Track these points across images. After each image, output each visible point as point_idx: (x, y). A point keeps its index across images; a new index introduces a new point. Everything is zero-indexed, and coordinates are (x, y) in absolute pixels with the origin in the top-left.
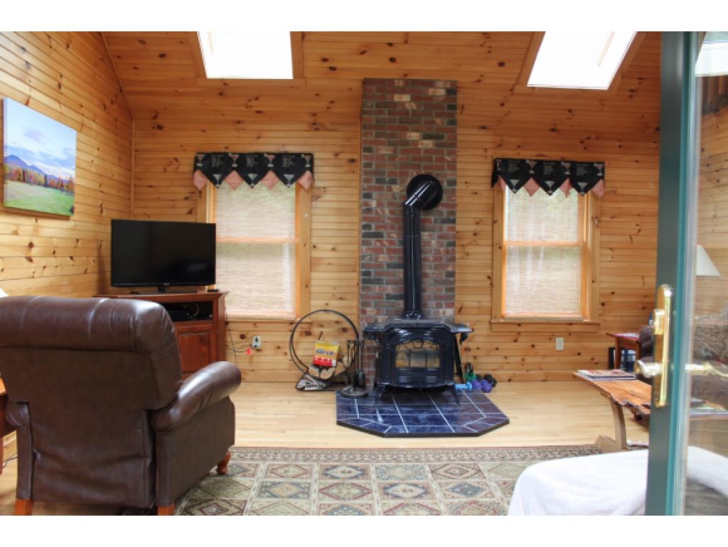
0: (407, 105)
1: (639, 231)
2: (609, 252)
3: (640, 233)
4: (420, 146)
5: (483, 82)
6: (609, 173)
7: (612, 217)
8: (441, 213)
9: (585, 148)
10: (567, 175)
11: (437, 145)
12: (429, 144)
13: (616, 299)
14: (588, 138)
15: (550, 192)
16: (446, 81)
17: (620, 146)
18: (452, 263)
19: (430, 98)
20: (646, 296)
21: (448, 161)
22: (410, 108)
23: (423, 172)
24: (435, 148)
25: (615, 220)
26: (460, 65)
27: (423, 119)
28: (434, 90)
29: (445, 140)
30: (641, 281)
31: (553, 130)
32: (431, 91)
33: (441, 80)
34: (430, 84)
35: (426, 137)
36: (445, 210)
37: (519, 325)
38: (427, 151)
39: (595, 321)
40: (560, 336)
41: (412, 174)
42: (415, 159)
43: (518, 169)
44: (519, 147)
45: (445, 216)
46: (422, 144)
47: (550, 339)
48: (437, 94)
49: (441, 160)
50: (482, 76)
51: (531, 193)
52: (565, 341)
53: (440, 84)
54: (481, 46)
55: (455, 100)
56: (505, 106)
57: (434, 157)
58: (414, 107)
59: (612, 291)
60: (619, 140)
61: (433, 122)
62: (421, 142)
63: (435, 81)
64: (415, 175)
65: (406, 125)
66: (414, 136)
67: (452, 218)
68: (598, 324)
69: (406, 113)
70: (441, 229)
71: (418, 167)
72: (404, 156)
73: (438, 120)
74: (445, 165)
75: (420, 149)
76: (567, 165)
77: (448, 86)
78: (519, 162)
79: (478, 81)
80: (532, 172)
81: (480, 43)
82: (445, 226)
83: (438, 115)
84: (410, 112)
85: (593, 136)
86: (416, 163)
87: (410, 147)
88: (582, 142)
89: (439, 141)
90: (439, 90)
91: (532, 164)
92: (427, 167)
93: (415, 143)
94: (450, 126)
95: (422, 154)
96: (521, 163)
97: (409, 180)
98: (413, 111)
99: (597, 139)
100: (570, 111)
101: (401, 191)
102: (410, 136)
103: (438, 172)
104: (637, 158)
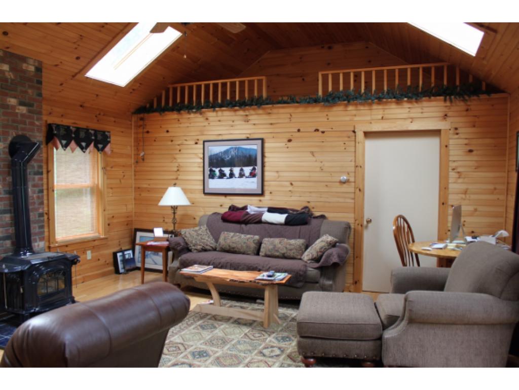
0: (7, 74)
1: (124, 176)
2: (111, 190)
3: (125, 178)
4: (17, 111)
5: (59, 66)
6: (113, 139)
7: (112, 168)
8: (33, 167)
9: (98, 121)
10: (93, 139)
11: (29, 111)
12: (23, 110)
13: (115, 221)
14: (99, 114)
15: (84, 150)
16: (35, 60)
17: (115, 122)
18: (42, 206)
19: (24, 72)
20: (128, 217)
21: (37, 126)
22: (9, 77)
23: (20, 133)
24: (28, 114)
25: (113, 169)
26: (52, 52)
27: (19, 88)
28: (26, 65)
29: (35, 108)
30: (125, 208)
31: (81, 106)
32: (24, 66)
33: (32, 59)
34: (24, 59)
35: (22, 104)
36: (35, 165)
37: (67, 246)
38: (23, 115)
39: (106, 237)
40: (88, 250)
41: (12, 134)
42: (14, 121)
43: (65, 133)
44: (62, 116)
45: (36, 169)
46: (19, 109)
47: (84, 253)
48: (29, 70)
49: (32, 124)
50: (61, 62)
51: (73, 150)
52: (92, 252)
53: (31, 62)
54: (74, 43)
55: (41, 77)
56: (63, 85)
57: (28, 121)
58: (12, 77)
59: (112, 216)
60: (114, 117)
61: (26, 92)
62: (18, 107)
63: (28, 58)
64: (15, 135)
65: (7, 91)
66: (13, 101)
67: (40, 170)
68: (107, 238)
69: (6, 80)
70: (34, 179)
71: (16, 128)
72: (6, 118)
73: (30, 91)
74: (35, 128)
75: (17, 113)
76: (92, 132)
77: (36, 64)
78: (66, 127)
79: (56, 65)
80: (73, 135)
81: (75, 41)
82: (37, 177)
83: (30, 87)
84: (9, 81)
85: (102, 114)
86: (15, 124)
87: (10, 111)
88: (96, 116)
89: (30, 108)
90: (30, 66)
91: (73, 129)
92: (23, 129)
93: (13, 107)
94: (38, 98)
95: (19, 117)
96: (67, 128)
97: (10, 139)
98: (12, 80)
99: (104, 115)
100: (97, 95)
101: (4, 148)
102: (9, 101)
103: (30, 133)
104: (123, 130)
